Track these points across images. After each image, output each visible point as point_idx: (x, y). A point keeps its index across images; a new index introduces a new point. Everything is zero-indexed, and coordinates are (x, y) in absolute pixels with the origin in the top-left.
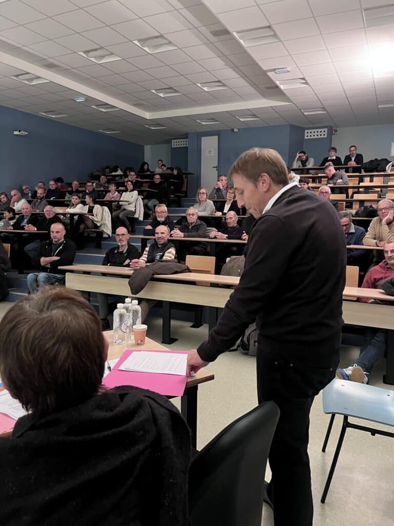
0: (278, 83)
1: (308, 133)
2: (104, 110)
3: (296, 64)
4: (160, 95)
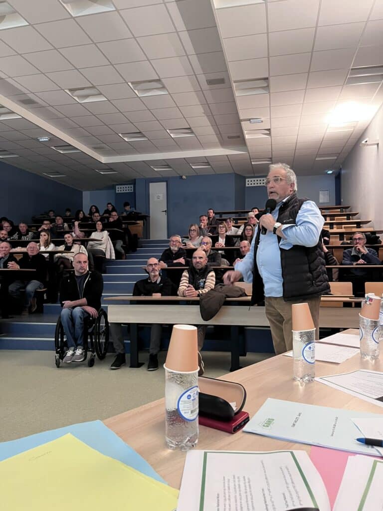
0: (245, 132)
1: (248, 181)
2: (62, 152)
3: (270, 116)
4: (126, 139)
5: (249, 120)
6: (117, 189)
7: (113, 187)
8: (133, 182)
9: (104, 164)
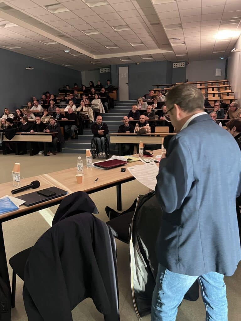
0: (171, 43)
1: (175, 65)
2: (75, 56)
3: (184, 36)
4: (108, 48)
5: (173, 39)
6: (101, 71)
7: (99, 69)
8: (110, 67)
9: (96, 59)
